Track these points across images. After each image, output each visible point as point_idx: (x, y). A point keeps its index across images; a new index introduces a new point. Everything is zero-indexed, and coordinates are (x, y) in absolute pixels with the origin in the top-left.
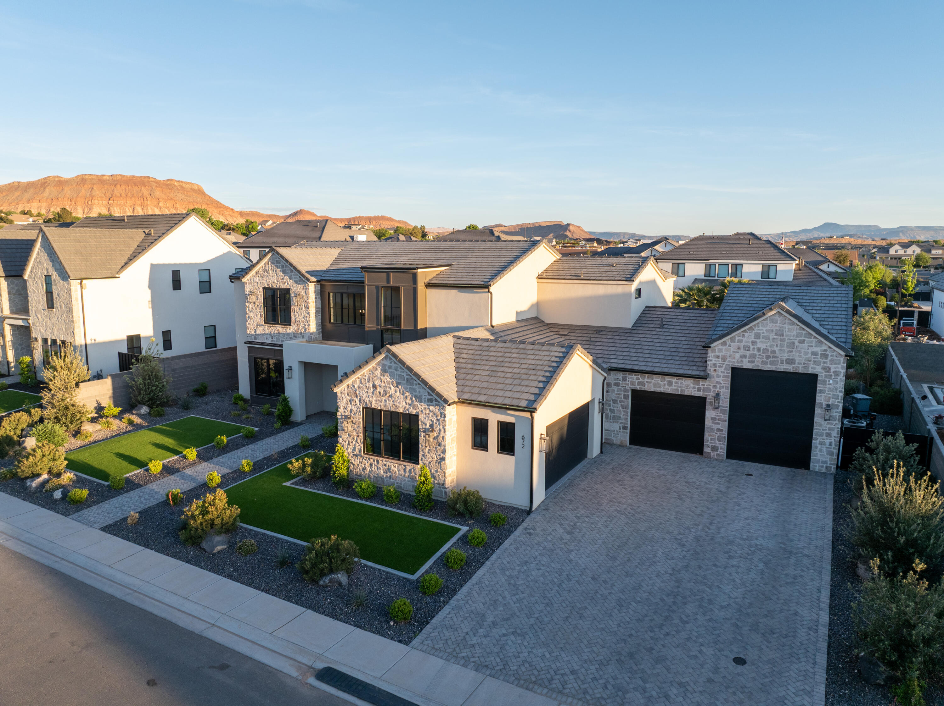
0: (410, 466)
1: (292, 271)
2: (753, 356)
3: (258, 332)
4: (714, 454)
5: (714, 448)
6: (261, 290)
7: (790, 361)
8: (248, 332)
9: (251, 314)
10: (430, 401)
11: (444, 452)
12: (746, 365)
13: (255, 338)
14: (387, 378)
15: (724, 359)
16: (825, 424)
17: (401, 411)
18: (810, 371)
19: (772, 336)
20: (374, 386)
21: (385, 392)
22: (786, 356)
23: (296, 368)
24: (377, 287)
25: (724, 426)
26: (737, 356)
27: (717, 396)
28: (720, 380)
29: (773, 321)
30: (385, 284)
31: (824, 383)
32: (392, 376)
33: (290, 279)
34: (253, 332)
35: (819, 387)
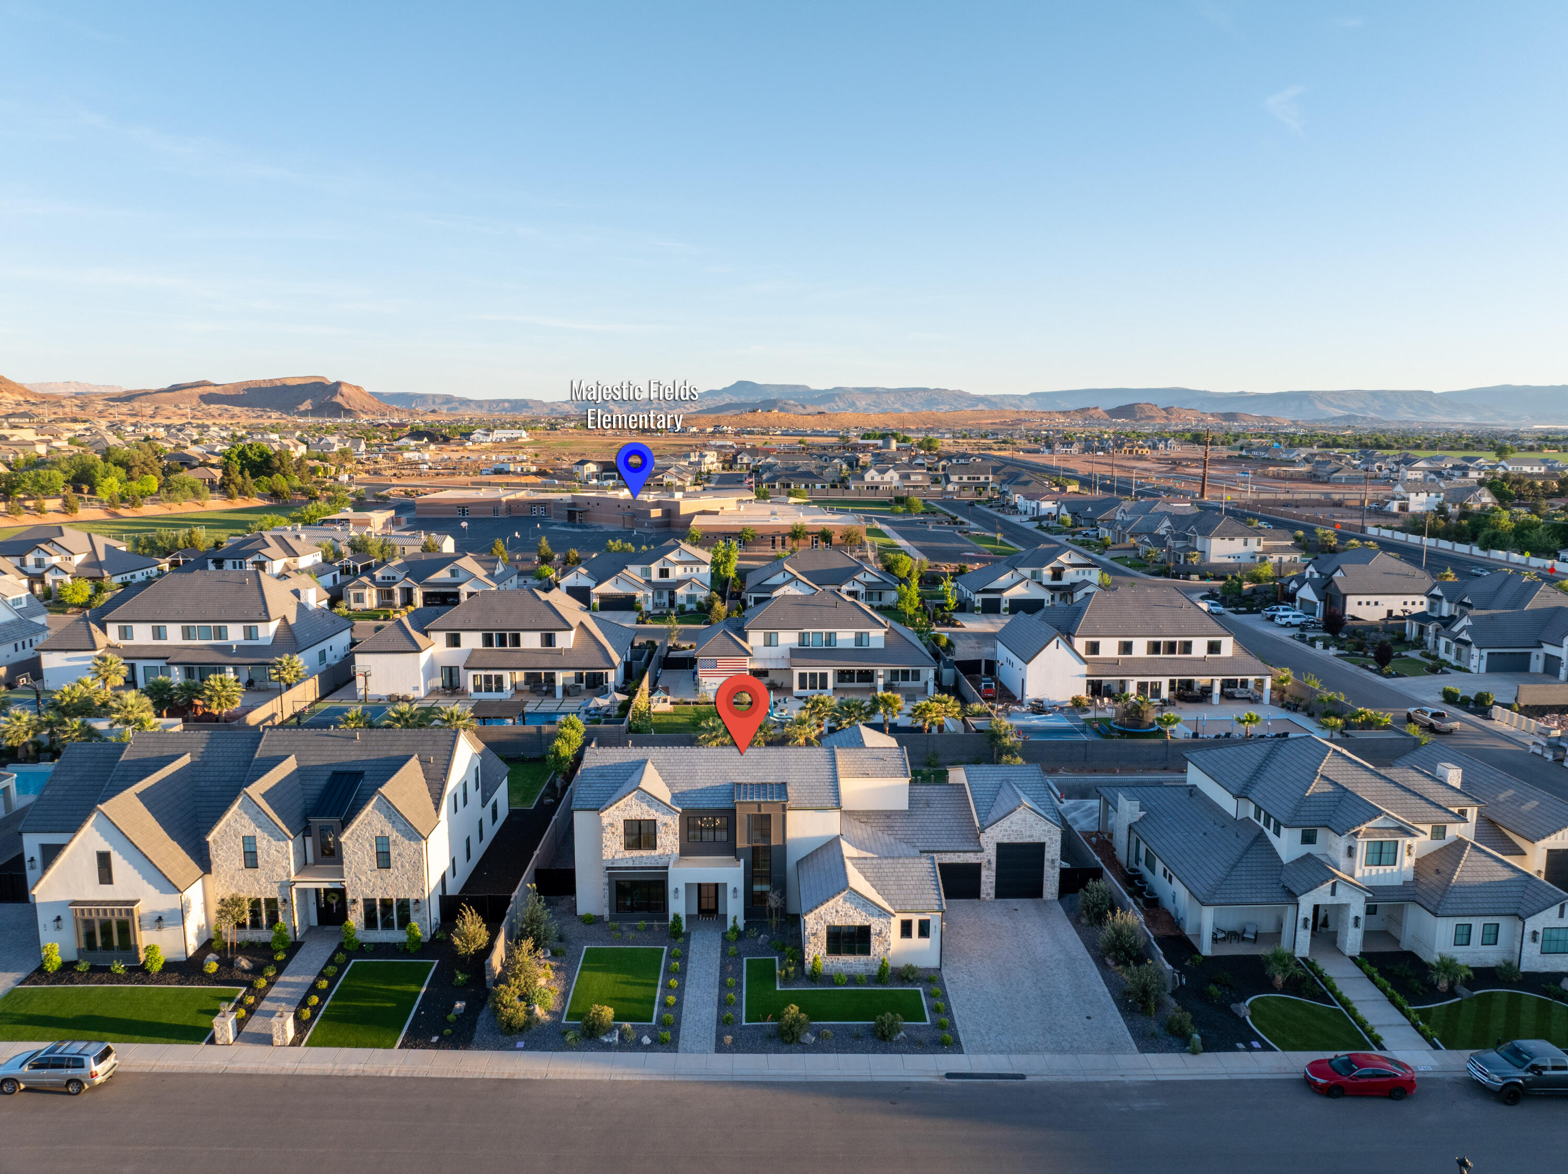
0: (863, 958)
1: (659, 805)
2: (1009, 835)
3: (616, 857)
4: (988, 898)
5: (988, 894)
6: (622, 822)
7: (1031, 836)
8: (604, 858)
9: (609, 843)
10: (880, 915)
11: (889, 945)
12: (1006, 841)
13: (613, 863)
14: (848, 905)
15: (992, 838)
16: (1052, 872)
17: (858, 924)
18: (1042, 841)
19: (1020, 822)
20: (837, 911)
21: (846, 914)
22: (1028, 833)
23: (682, 889)
24: (749, 815)
25: (993, 879)
26: (1000, 836)
27: (989, 862)
28: (990, 851)
29: (1020, 813)
30: (757, 812)
31: (1050, 847)
32: (851, 903)
33: (657, 811)
34: (610, 857)
35: (1047, 849)
